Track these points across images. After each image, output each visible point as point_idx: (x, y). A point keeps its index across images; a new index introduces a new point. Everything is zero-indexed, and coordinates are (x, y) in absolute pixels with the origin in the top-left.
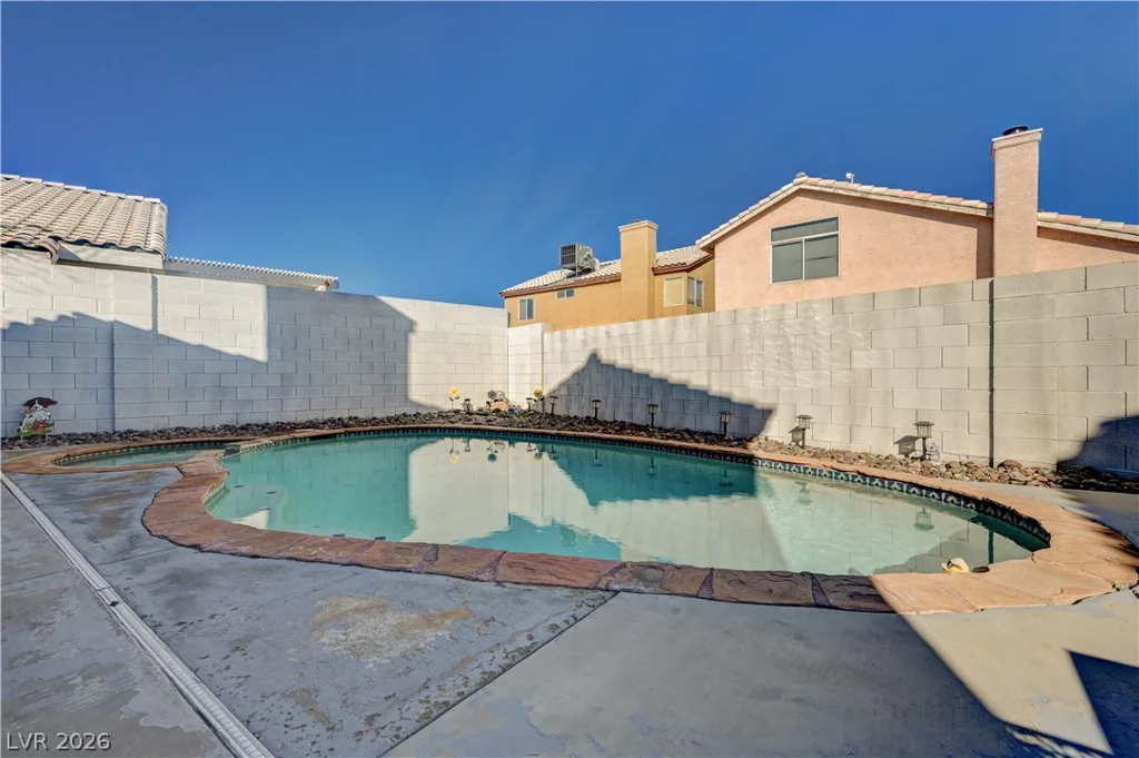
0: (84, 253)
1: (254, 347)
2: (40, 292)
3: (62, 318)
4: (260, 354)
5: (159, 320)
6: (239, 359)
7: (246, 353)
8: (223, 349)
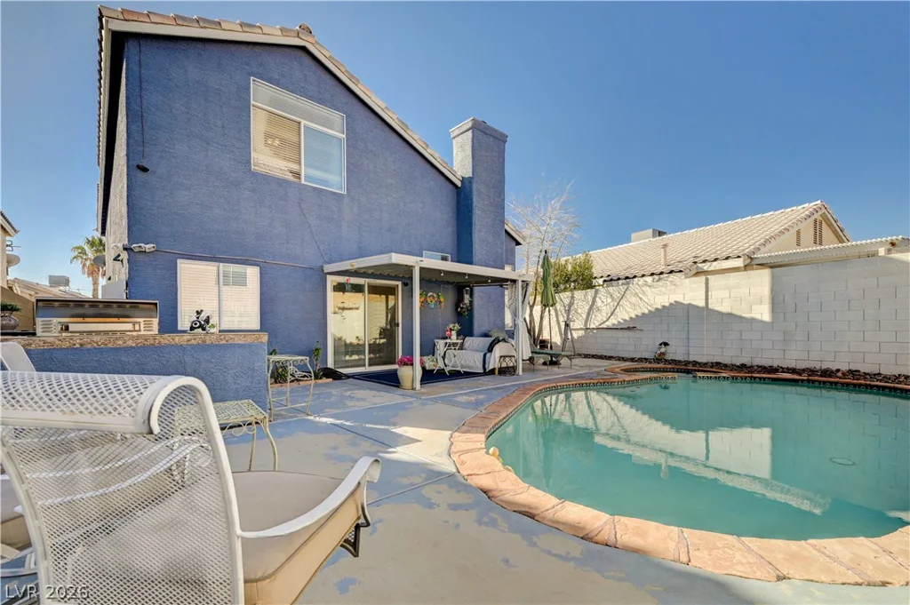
0: (706, 267)
1: (763, 313)
2: (665, 294)
3: (671, 304)
4: (766, 317)
5: (710, 301)
6: (753, 320)
7: (758, 317)
8: (743, 315)
